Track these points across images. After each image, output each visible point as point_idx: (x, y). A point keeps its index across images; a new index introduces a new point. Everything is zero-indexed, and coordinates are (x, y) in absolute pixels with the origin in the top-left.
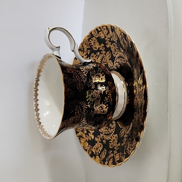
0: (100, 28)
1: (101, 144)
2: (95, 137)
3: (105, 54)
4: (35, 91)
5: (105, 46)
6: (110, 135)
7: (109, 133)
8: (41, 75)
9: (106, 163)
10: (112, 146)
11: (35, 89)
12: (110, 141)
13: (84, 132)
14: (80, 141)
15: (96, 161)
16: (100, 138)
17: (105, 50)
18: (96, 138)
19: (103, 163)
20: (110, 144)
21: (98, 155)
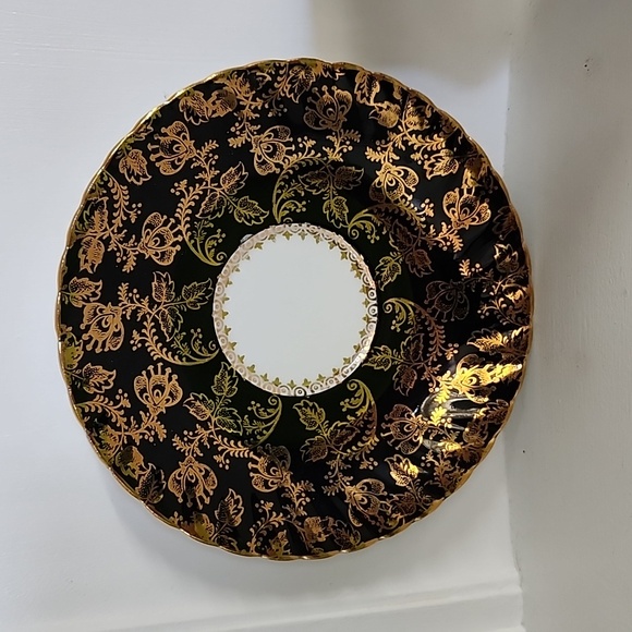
1: (208, 468)
2: (170, 436)
7: (241, 433)
9: (252, 545)
10: (267, 487)
12: (251, 465)
13: (116, 402)
14: (99, 440)
16: (196, 443)
18: (176, 439)
19: (234, 544)
20: (252, 474)
21: (201, 512)
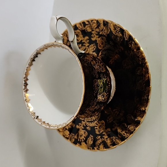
0: (88, 21)
1: (85, 131)
3: (88, 46)
4: (24, 80)
5: (90, 39)
6: (95, 122)
7: (92, 120)
8: (33, 65)
9: (95, 148)
10: (99, 132)
11: (25, 79)
12: (95, 128)
15: (82, 148)
16: (82, 125)
17: (89, 43)
18: (77, 126)
19: (91, 148)
20: (96, 130)
21: (83, 142)
